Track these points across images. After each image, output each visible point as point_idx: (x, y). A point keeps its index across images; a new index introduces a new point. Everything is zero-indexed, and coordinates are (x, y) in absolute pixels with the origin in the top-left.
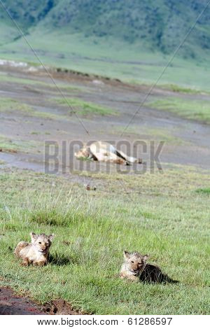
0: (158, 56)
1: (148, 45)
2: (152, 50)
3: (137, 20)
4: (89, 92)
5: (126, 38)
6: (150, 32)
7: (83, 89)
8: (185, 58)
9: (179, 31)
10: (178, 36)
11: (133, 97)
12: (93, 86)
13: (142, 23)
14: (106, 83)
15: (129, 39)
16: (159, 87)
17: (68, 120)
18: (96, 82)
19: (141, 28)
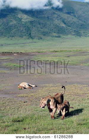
0: (31, 40)
1: (27, 37)
2: (28, 39)
3: (23, 30)
4: (13, 58)
5: (20, 36)
6: (27, 33)
7: (11, 57)
8: (39, 39)
9: (36, 31)
10: (35, 33)
11: (27, 57)
12: (14, 56)
13: (24, 31)
14: (18, 54)
15: (21, 36)
16: (34, 52)
17: (10, 72)
18: (15, 54)
19: (24, 33)
